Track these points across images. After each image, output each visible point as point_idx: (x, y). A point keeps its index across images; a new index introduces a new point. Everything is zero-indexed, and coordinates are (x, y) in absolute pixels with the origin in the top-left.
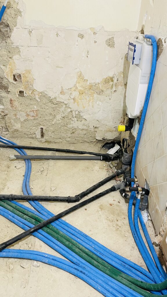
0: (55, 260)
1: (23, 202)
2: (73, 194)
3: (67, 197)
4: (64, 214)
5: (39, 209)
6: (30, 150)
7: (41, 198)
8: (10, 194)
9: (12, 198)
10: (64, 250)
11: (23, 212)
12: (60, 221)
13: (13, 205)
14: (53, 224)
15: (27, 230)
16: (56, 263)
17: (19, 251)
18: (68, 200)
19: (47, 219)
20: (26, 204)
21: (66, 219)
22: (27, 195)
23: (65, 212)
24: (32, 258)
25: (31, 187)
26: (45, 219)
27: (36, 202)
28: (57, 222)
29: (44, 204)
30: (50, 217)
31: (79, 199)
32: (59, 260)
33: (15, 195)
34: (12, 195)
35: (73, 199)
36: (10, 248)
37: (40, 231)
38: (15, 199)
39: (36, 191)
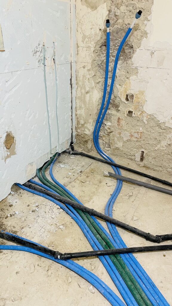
0: (111, 295)
1: (102, 221)
2: (154, 232)
3: (146, 234)
4: (137, 250)
5: (114, 235)
6: (125, 171)
7: (118, 223)
8: (91, 208)
9: (92, 213)
10: (124, 290)
11: (98, 231)
12: (131, 256)
13: (91, 220)
14: (122, 255)
15: (95, 250)
16: (111, 298)
17: (81, 268)
18: (147, 237)
19: (117, 248)
20: (103, 224)
21: (138, 257)
22: (107, 216)
23: (139, 249)
24: (89, 280)
25: (114, 208)
26: (116, 246)
27: (113, 226)
28: (127, 255)
29: (120, 230)
30: (122, 247)
31: (159, 241)
32: (114, 297)
33: (95, 211)
34: (93, 210)
35: (153, 238)
36: (75, 261)
37: (107, 257)
38: (95, 215)
39: (117, 215)
